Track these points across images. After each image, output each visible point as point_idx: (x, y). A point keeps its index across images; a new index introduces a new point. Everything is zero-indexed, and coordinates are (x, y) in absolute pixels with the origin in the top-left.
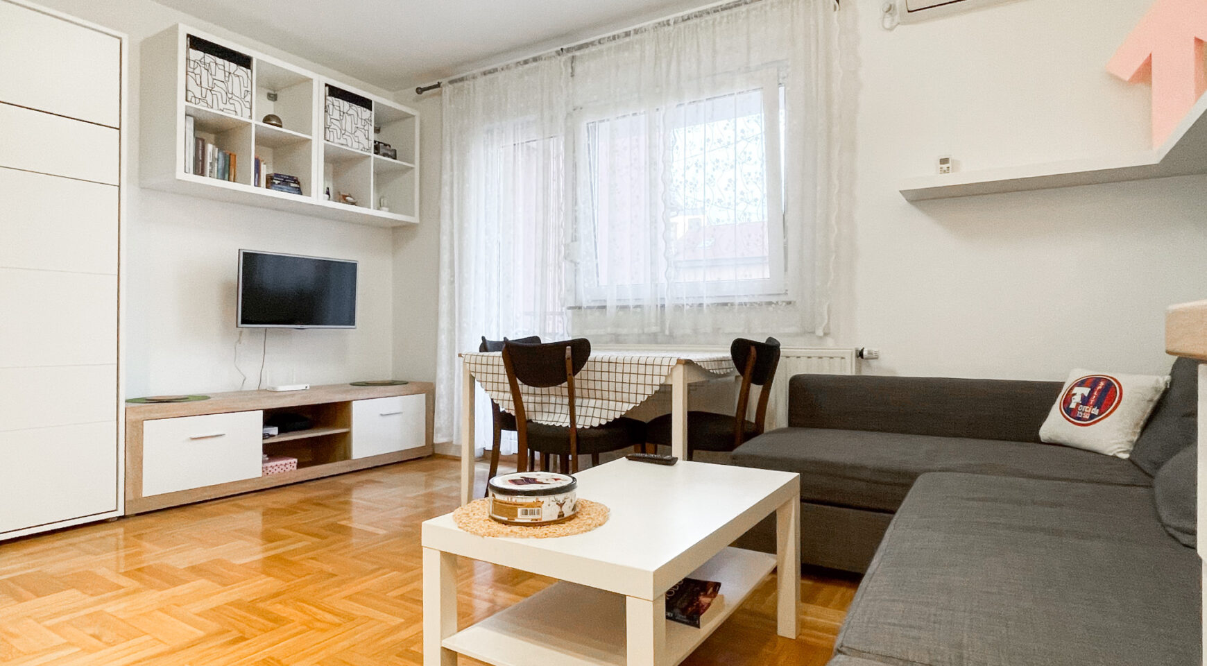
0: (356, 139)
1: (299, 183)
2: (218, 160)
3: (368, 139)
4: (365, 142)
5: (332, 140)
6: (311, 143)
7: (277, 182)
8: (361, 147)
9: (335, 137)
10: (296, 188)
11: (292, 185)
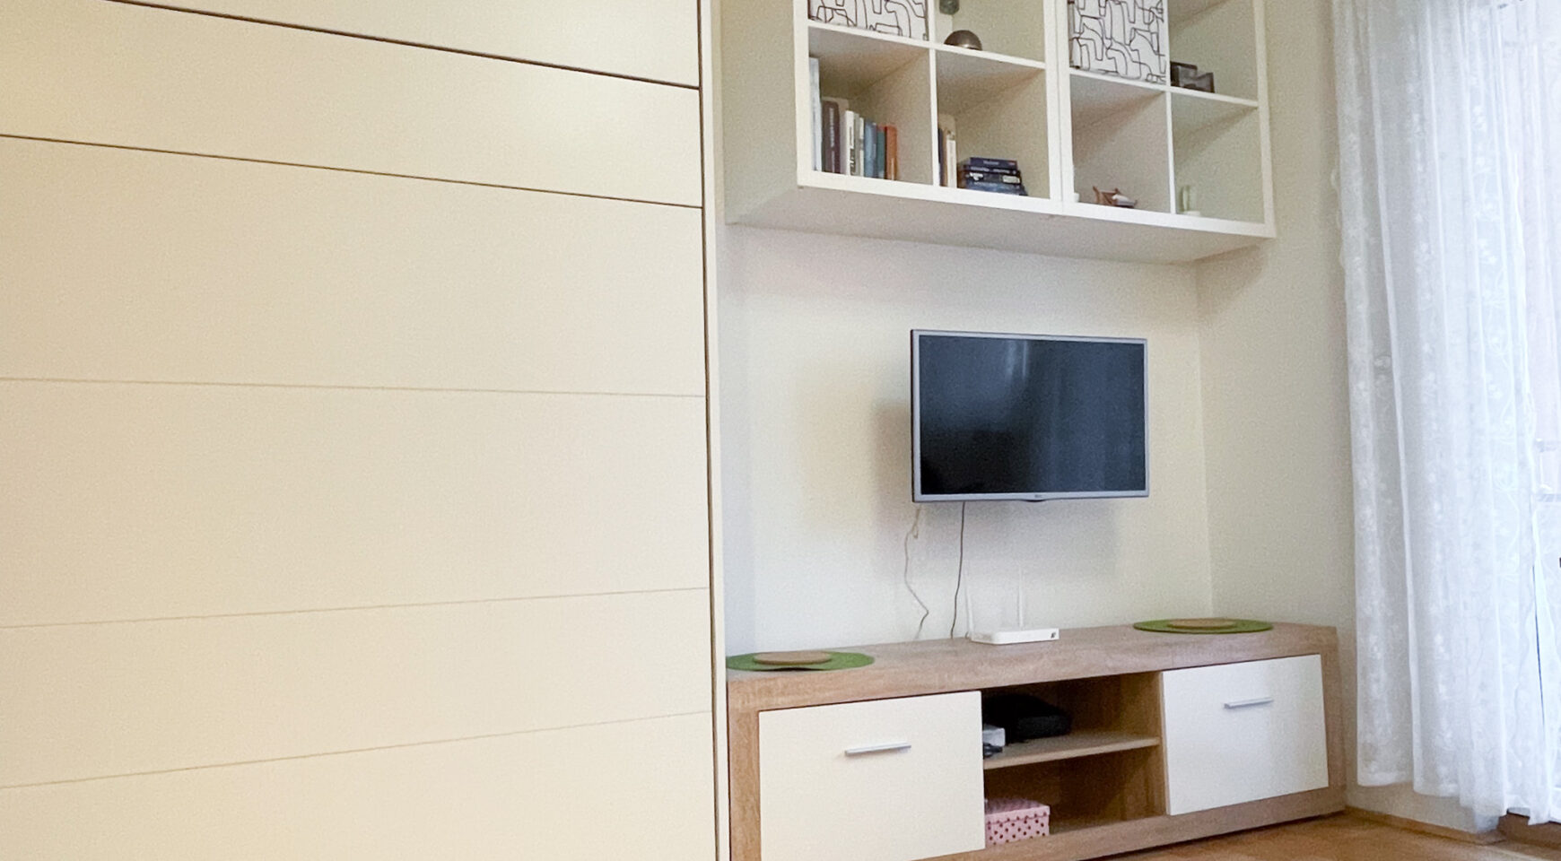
0: (1134, 55)
1: (1018, 175)
2: (864, 142)
3: (1158, 53)
4: (1152, 60)
5: (1085, 65)
6: (1044, 76)
7: (976, 176)
8: (1145, 71)
9: (1092, 55)
10: (1015, 184)
11: (1007, 179)
